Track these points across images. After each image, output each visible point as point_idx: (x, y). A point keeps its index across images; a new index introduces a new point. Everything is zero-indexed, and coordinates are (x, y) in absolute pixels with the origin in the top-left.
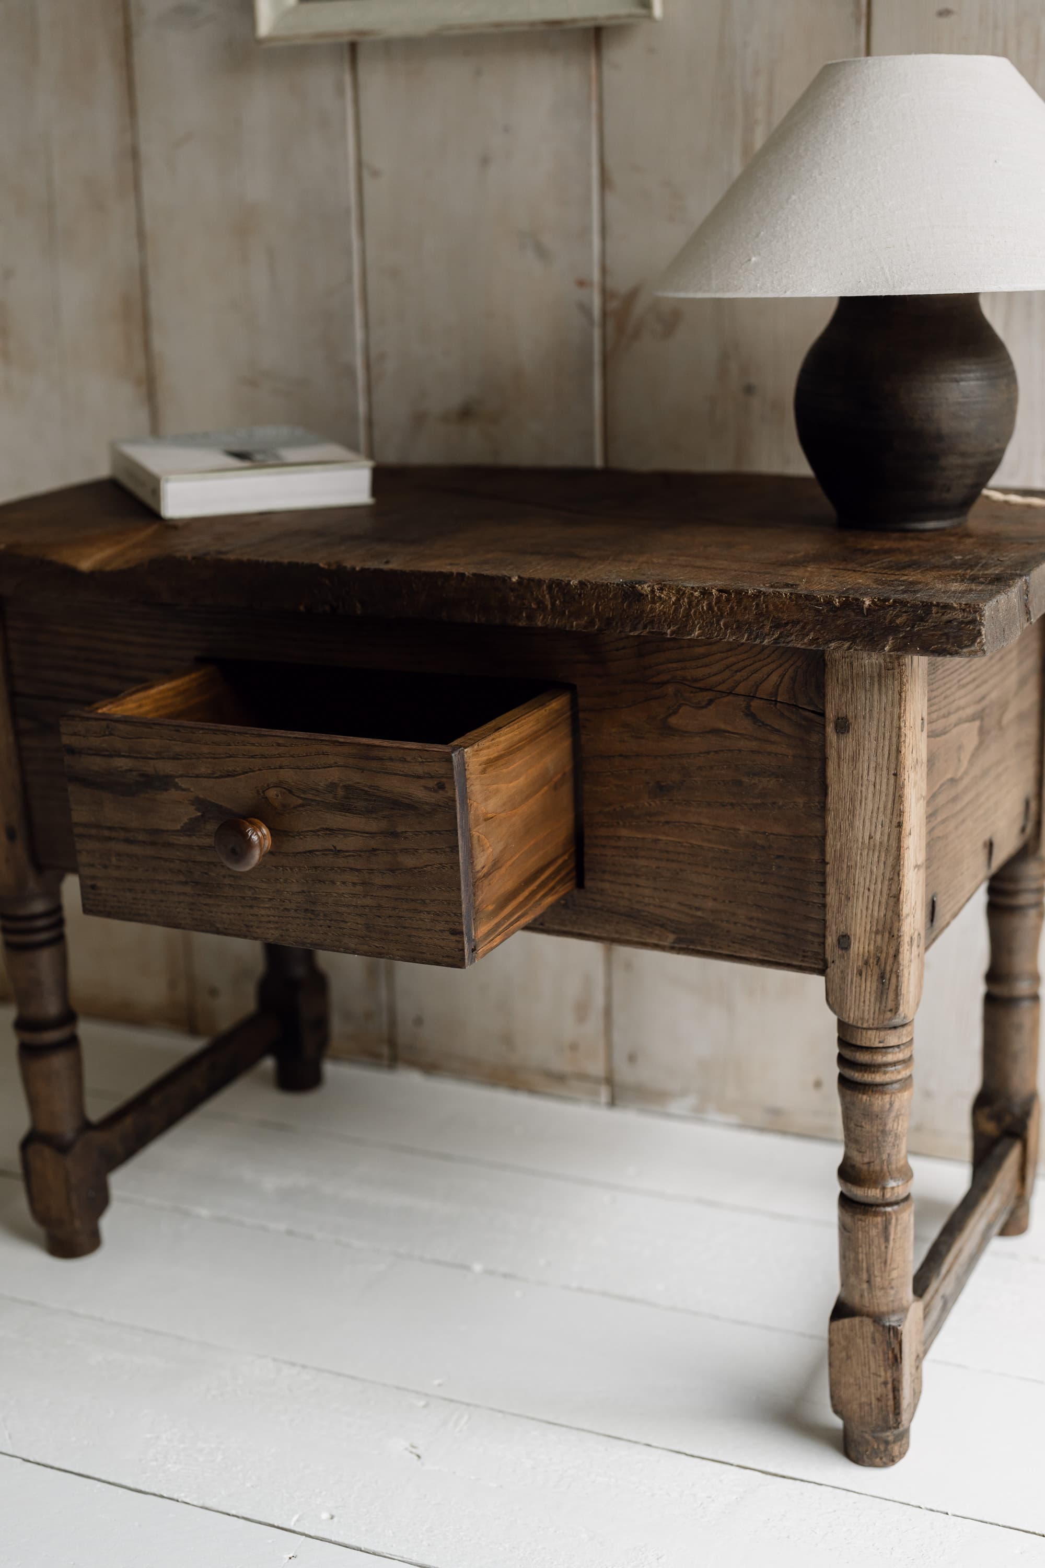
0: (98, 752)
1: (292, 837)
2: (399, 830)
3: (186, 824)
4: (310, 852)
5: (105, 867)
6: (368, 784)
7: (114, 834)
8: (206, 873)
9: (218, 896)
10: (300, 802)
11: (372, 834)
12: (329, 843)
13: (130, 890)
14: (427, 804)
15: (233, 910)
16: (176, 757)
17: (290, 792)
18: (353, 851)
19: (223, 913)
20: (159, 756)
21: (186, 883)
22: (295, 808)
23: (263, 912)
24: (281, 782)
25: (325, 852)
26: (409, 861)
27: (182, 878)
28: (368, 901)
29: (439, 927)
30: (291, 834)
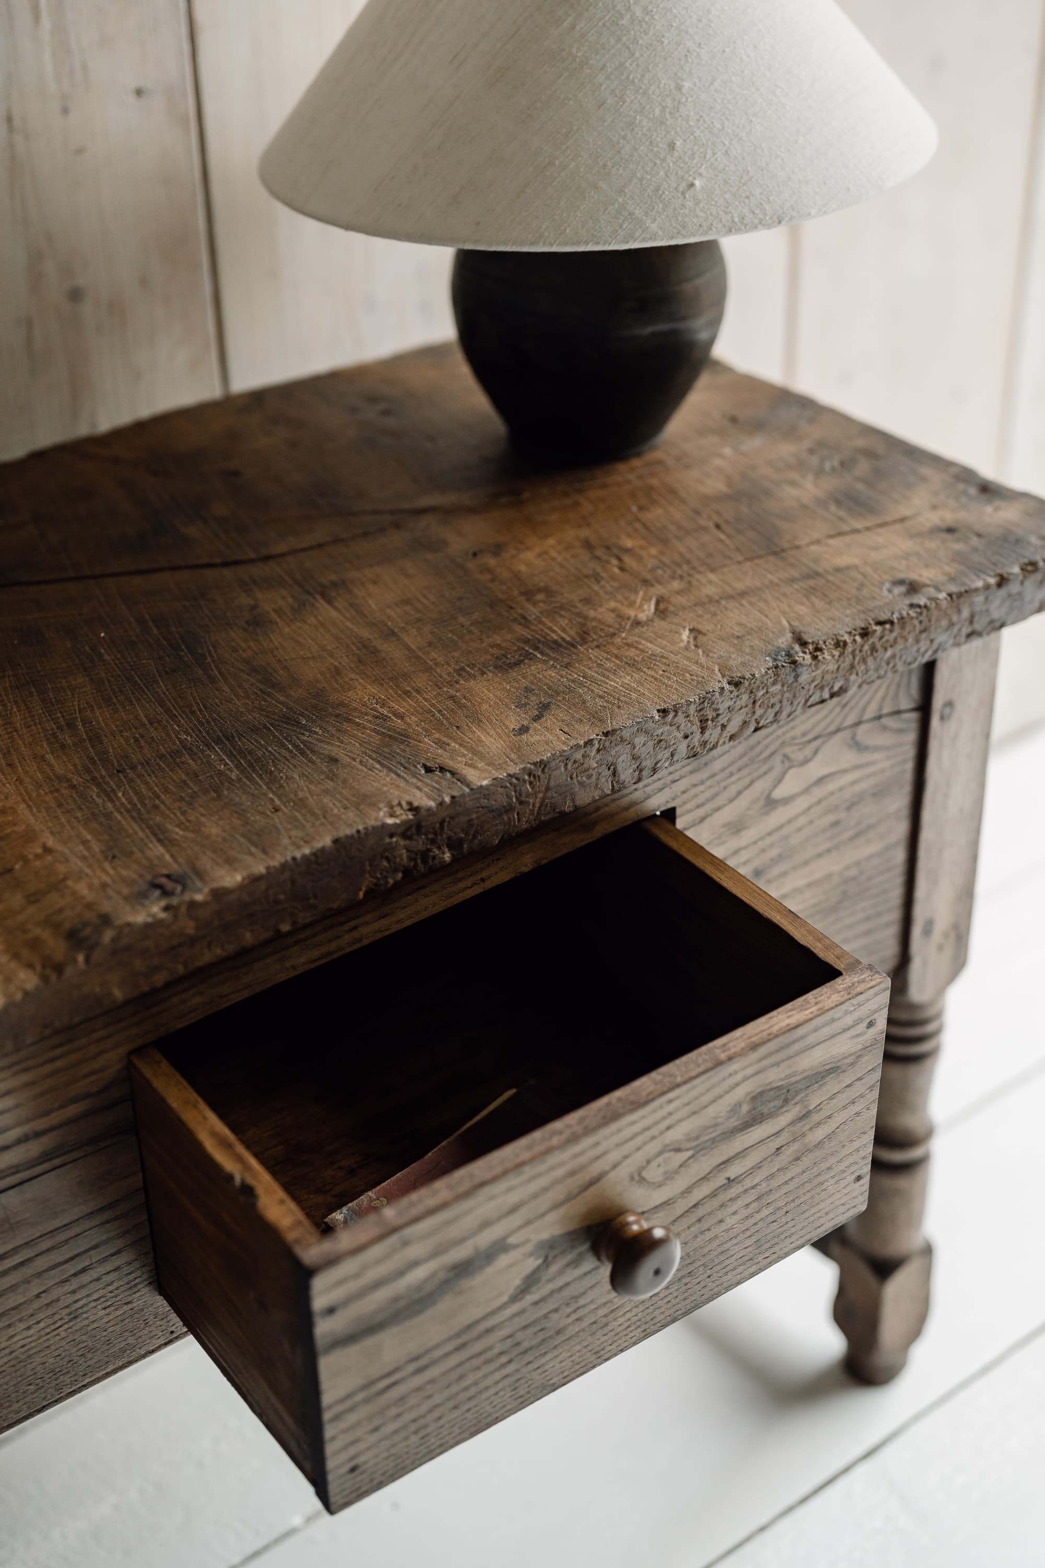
0: (377, 1285)
1: (673, 1203)
2: (811, 1108)
3: (518, 1287)
4: (695, 1206)
5: (376, 1429)
6: (783, 1076)
7: (396, 1377)
8: (542, 1330)
9: (555, 1347)
10: (690, 1153)
11: (777, 1134)
12: (720, 1180)
13: (416, 1432)
14: (851, 1055)
15: (578, 1348)
16: (514, 1209)
17: (678, 1150)
18: (750, 1169)
19: (561, 1362)
20: (486, 1224)
21: (510, 1361)
22: (681, 1166)
23: (621, 1320)
24: (667, 1145)
25: (713, 1195)
26: (820, 1134)
27: (504, 1359)
28: (765, 1212)
29: (843, 1184)
30: (671, 1202)
